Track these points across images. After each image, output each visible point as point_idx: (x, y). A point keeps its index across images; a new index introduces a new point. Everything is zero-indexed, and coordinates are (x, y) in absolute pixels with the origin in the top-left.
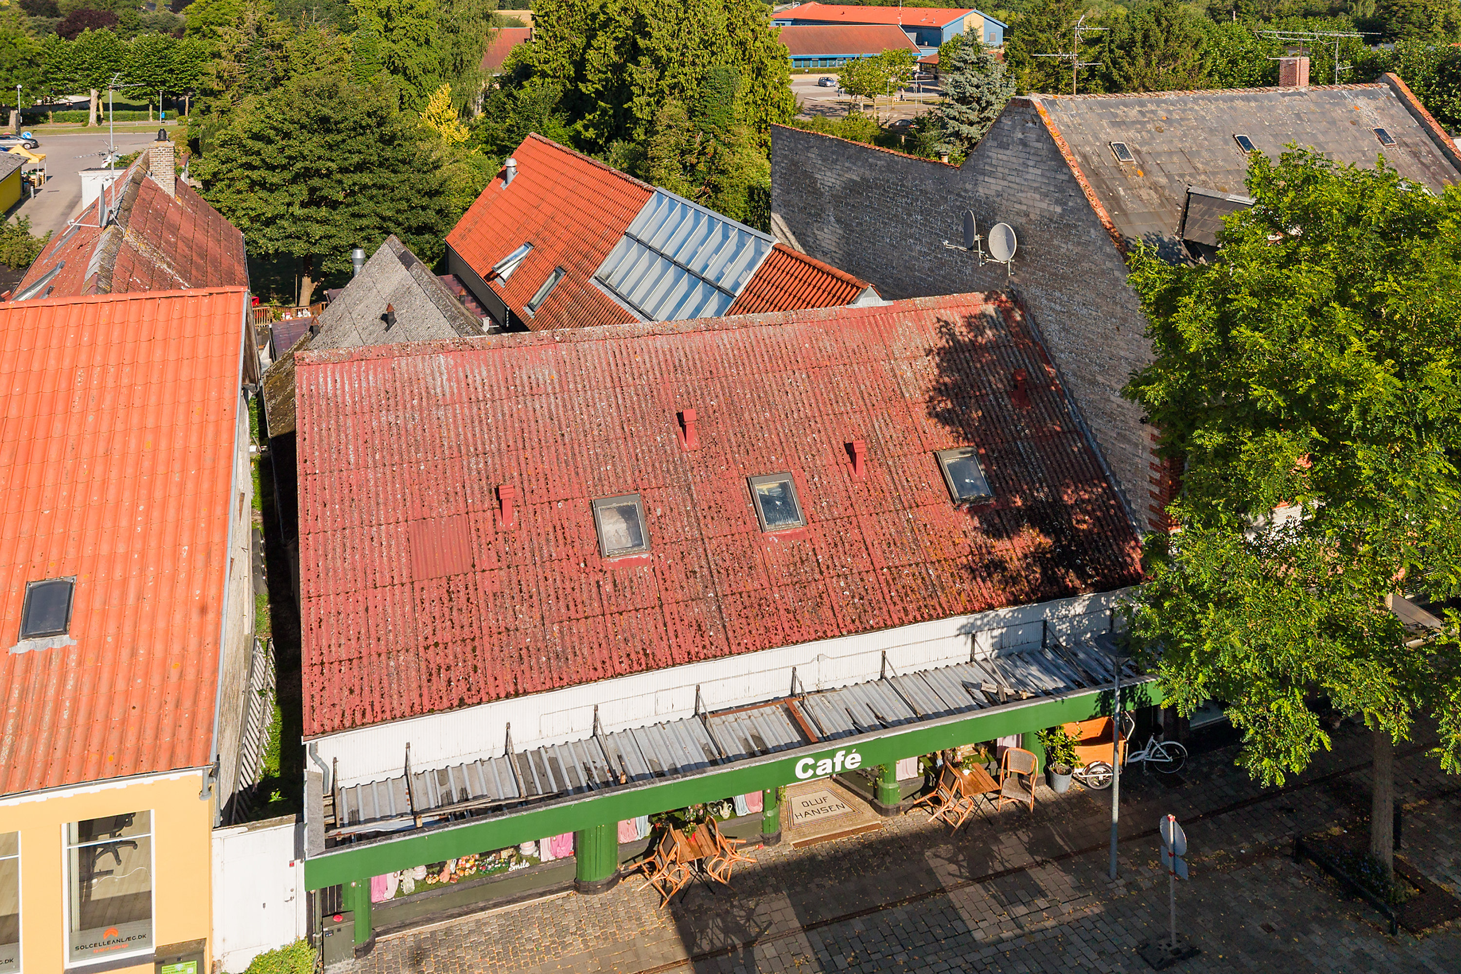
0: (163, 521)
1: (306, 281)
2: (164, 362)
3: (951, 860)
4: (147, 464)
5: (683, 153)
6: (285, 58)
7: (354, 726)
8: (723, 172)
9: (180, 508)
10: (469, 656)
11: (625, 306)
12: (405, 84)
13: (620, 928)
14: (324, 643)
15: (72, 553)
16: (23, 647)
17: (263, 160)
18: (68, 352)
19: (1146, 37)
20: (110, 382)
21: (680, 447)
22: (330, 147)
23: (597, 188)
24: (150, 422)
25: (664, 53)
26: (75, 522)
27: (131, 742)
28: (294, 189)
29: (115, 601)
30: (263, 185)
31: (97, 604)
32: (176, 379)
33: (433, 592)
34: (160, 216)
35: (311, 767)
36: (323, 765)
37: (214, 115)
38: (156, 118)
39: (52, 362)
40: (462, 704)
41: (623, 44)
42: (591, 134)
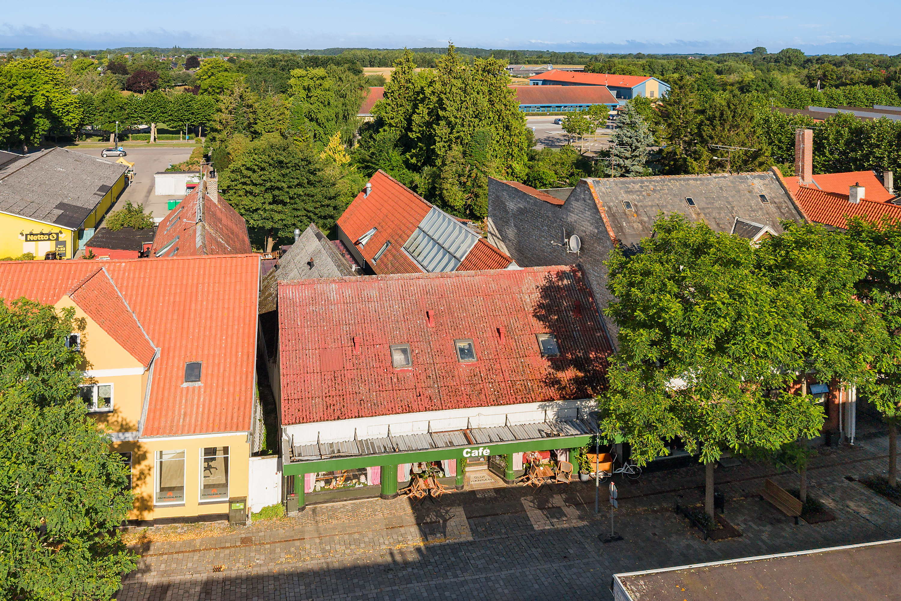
0: (232, 343)
1: (270, 240)
2: (230, 282)
3: (531, 502)
4: (225, 321)
5: (459, 176)
6: (254, 113)
7: (300, 423)
8: (480, 187)
9: (238, 338)
10: (342, 401)
11: (415, 262)
12: (317, 127)
13: (396, 511)
14: (289, 392)
15: (200, 353)
16: (185, 385)
17: (252, 181)
18: (196, 277)
19: (722, 114)
20: (211, 290)
21: (427, 326)
22: (283, 176)
23: (407, 202)
24: (226, 306)
25: (452, 119)
26: (201, 342)
27: (223, 421)
28: (266, 195)
29: (216, 371)
30: (251, 193)
31: (210, 372)
32: (235, 290)
33: (328, 377)
34: (214, 214)
35: (284, 437)
36: (288, 437)
37: (218, 143)
38: (184, 138)
39: (190, 281)
40: (339, 418)
41: (432, 111)
42: (414, 161)
